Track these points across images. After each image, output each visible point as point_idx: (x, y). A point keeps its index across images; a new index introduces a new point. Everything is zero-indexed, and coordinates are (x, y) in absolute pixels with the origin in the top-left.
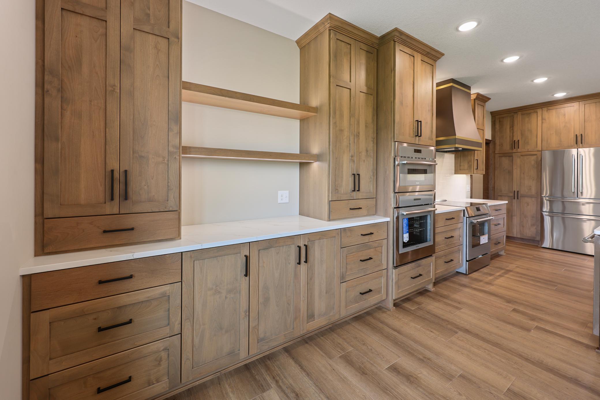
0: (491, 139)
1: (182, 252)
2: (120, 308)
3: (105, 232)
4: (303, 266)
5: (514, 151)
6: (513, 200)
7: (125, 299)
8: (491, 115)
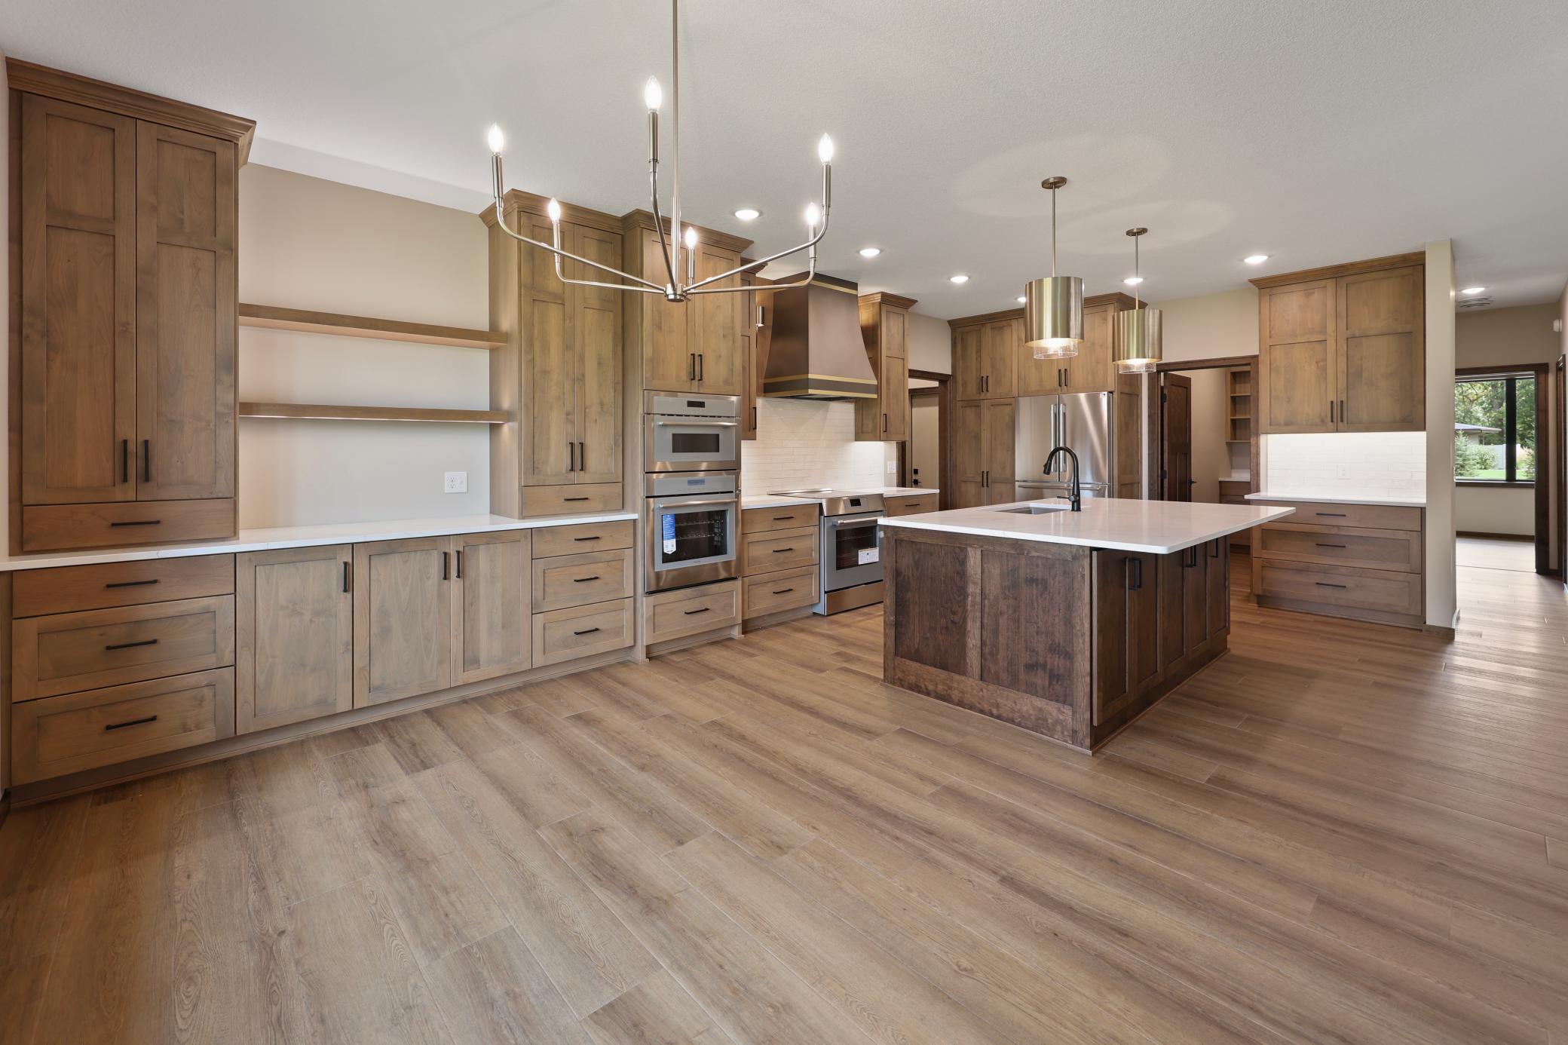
0: (950, 374)
1: (235, 554)
2: (138, 622)
3: (114, 525)
4: (455, 584)
5: (983, 396)
6: (982, 488)
7: (146, 612)
8: (949, 327)
